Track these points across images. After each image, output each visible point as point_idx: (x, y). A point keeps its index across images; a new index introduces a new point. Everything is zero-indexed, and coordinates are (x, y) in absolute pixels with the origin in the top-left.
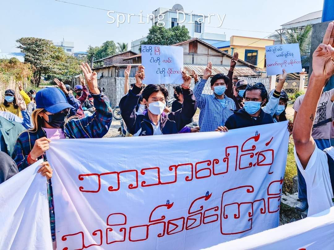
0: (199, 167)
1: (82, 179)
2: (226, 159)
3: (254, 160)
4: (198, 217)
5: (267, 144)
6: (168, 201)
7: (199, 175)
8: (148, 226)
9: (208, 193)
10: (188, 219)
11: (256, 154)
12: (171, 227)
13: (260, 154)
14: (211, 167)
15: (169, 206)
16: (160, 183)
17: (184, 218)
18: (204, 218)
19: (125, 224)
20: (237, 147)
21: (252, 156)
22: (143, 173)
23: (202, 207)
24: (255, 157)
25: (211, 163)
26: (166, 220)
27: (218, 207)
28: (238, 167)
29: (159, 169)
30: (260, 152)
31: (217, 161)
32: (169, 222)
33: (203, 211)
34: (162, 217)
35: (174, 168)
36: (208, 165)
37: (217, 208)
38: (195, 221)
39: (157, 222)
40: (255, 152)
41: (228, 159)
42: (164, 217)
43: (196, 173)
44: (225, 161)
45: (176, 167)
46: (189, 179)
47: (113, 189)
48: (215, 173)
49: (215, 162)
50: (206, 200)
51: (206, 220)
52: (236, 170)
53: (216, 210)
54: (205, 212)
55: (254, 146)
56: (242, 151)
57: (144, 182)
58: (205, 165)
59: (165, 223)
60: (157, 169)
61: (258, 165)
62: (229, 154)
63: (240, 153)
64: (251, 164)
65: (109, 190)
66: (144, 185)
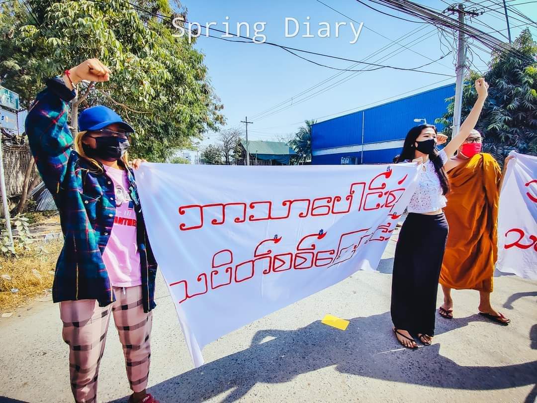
0: (317, 204)
1: (182, 213)
2: (350, 197)
3: (382, 201)
4: (309, 257)
5: (400, 183)
6: (276, 236)
7: (315, 212)
8: (253, 262)
9: (322, 231)
10: (296, 256)
11: (386, 194)
12: (278, 263)
13: (390, 194)
14: (331, 205)
15: (276, 240)
16: (270, 217)
17: (292, 254)
18: (316, 260)
19: (231, 262)
20: (365, 183)
21: (380, 196)
22: (252, 207)
23: (313, 246)
24: (384, 197)
25: (331, 200)
26: (272, 255)
27: (334, 251)
28: (363, 207)
29: (270, 203)
30: (391, 192)
31: (338, 199)
32: (275, 258)
33: (315, 252)
34: (268, 251)
35: (288, 203)
36: (328, 202)
37: (332, 252)
38: (304, 260)
39: (263, 256)
40: (384, 191)
41: (352, 196)
42: (270, 251)
43: (313, 209)
44: (347, 199)
45: (291, 202)
46: (303, 215)
47: (217, 222)
48: (334, 211)
49: (336, 199)
50: (319, 238)
51: (319, 263)
52: (359, 210)
53: (331, 254)
54: (318, 253)
55: (384, 184)
56: (370, 189)
57: (252, 216)
58: (324, 202)
59: (271, 258)
60: (269, 204)
61: (386, 206)
62: (354, 192)
63: (367, 191)
64: (378, 205)
65: (213, 223)
66: (252, 219)
